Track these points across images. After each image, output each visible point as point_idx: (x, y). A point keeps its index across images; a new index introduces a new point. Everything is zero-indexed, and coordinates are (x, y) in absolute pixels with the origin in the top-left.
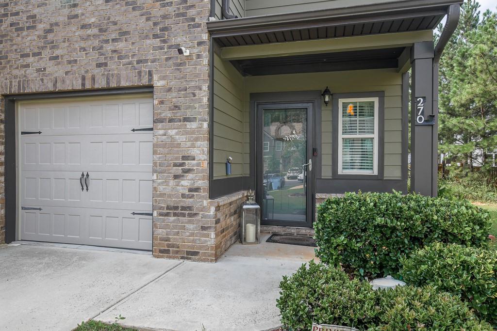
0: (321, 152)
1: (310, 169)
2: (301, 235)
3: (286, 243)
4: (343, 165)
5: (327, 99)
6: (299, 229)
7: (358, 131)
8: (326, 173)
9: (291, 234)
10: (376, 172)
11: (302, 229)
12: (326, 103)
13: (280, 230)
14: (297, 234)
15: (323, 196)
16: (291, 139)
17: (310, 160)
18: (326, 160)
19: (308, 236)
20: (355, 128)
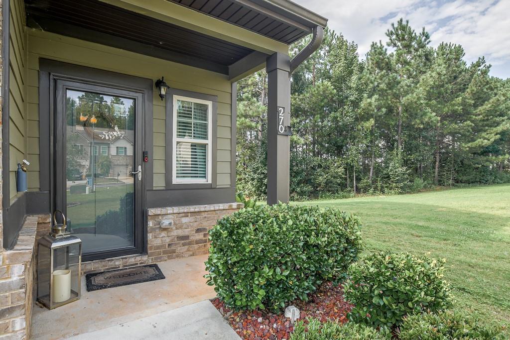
0: (152, 157)
1: (140, 179)
2: (129, 266)
3: (121, 285)
4: (177, 173)
5: (163, 92)
6: (126, 258)
7: (193, 135)
8: (159, 183)
9: (116, 269)
10: (210, 182)
11: (129, 258)
12: (161, 96)
13: (97, 265)
14: (124, 266)
15: (157, 211)
16: (111, 137)
17: (140, 167)
18: (158, 167)
19: (139, 265)
20: (190, 131)
